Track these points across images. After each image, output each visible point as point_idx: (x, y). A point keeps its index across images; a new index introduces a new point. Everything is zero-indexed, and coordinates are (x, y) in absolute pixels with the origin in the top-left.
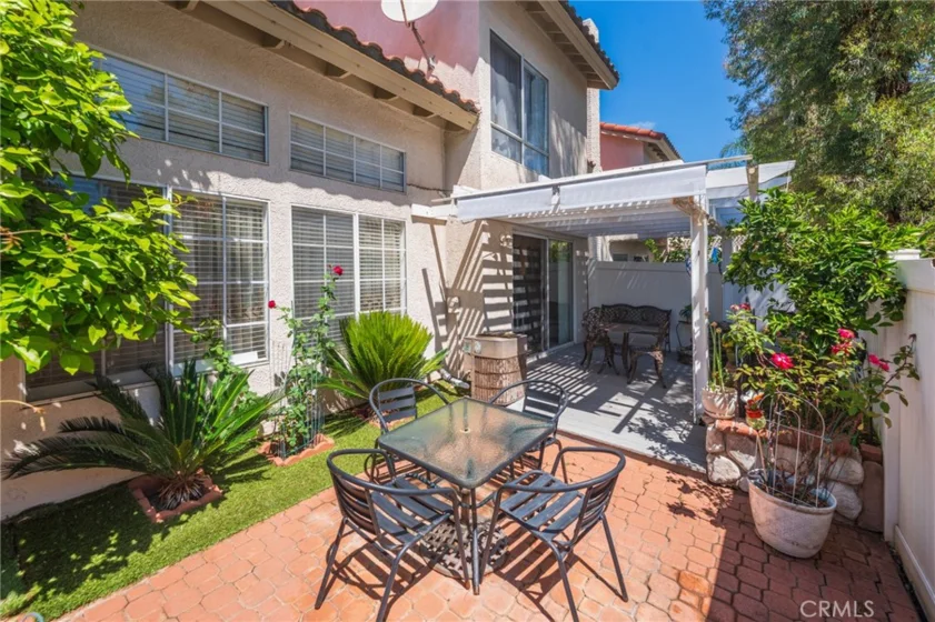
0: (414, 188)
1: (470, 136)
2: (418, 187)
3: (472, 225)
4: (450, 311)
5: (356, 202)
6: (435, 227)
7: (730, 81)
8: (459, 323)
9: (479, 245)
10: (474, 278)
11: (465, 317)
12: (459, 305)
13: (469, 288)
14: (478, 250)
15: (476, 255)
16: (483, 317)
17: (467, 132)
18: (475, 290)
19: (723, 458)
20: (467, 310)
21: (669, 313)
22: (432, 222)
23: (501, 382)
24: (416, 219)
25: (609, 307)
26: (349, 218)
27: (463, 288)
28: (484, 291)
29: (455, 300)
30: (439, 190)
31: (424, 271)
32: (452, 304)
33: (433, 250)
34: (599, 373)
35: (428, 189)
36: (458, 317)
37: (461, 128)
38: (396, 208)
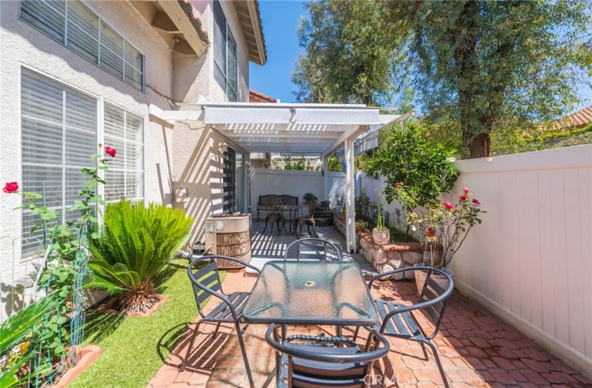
0: (151, 91)
1: (200, 61)
2: (154, 90)
3: (201, 131)
4: (178, 200)
5: (101, 87)
6: (166, 128)
7: (293, 83)
8: (186, 209)
9: (207, 148)
10: (201, 173)
11: (192, 205)
12: (187, 195)
13: (197, 181)
14: (205, 152)
15: (204, 155)
16: (210, 204)
17: (197, 57)
18: (203, 182)
19: (387, 266)
20: (195, 199)
21: (297, 198)
22: (164, 124)
23: (241, 250)
24: (153, 118)
25: (264, 197)
26: (94, 101)
27: (191, 181)
28: (211, 183)
29: (184, 191)
30: (168, 98)
31: (158, 165)
32: (181, 195)
33: (164, 148)
34: (278, 236)
35: (161, 95)
36: (185, 205)
37: (193, 52)
38: (137, 104)
